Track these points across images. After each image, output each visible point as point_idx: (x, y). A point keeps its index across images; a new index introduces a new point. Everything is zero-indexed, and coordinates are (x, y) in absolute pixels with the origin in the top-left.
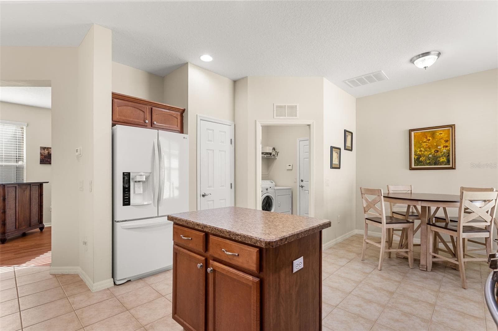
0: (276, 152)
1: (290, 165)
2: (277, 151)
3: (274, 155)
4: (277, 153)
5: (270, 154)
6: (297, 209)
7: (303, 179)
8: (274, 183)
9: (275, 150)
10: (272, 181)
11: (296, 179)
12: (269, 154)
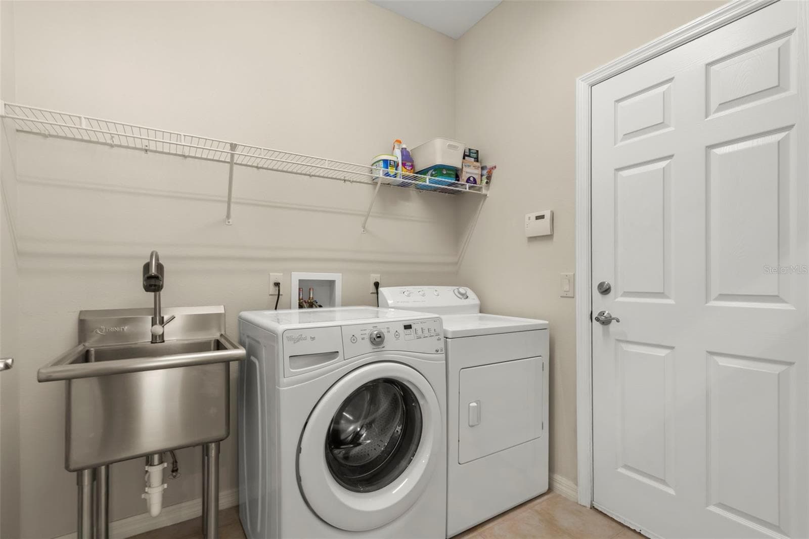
0: (483, 168)
1: (542, 217)
2: (489, 165)
3: (475, 181)
4: (485, 172)
5: (456, 173)
6: (575, 431)
7: (608, 280)
8: (473, 299)
9: (477, 160)
10: (462, 290)
11: (572, 281)
12: (448, 175)
